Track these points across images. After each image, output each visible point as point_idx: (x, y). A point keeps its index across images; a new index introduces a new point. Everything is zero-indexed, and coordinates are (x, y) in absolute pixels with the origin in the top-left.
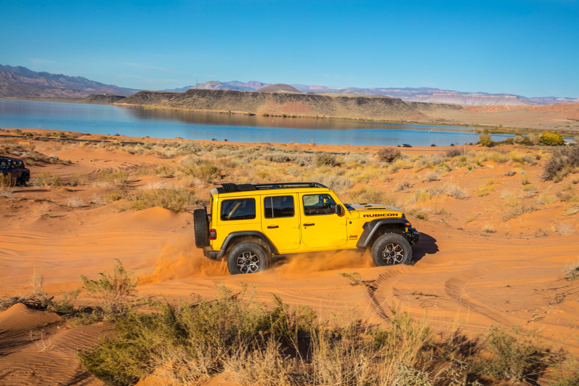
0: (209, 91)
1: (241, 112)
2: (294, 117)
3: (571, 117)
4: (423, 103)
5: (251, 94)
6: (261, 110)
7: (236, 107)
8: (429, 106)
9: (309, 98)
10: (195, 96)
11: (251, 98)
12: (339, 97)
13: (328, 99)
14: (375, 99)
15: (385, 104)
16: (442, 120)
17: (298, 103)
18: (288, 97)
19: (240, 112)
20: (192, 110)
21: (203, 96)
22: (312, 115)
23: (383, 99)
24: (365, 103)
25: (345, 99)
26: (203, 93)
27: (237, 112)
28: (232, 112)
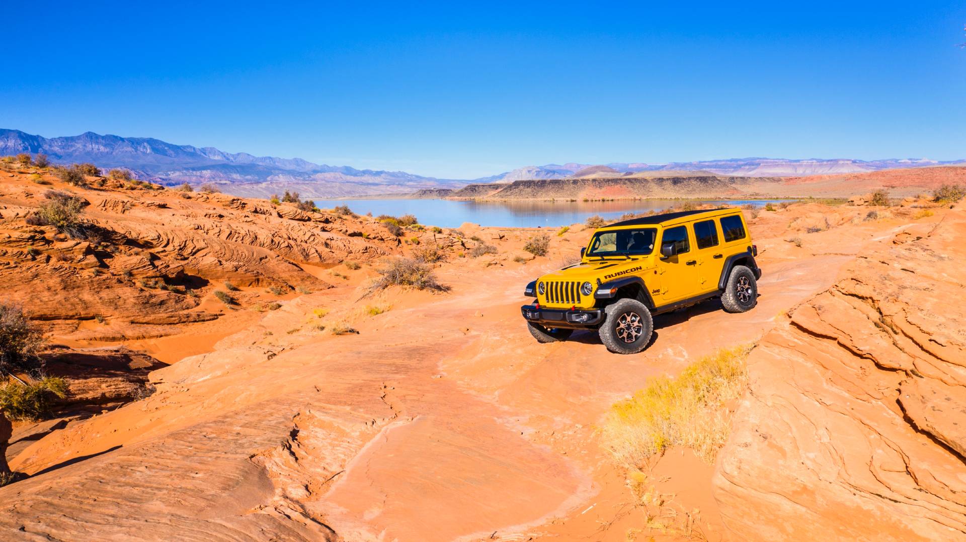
0: (533, 182)
1: (563, 199)
2: (612, 200)
3: (888, 184)
4: (741, 178)
5: (572, 181)
6: (582, 195)
7: (559, 195)
8: (746, 180)
9: (626, 182)
10: (521, 187)
11: (572, 186)
12: (655, 178)
13: (644, 180)
14: (690, 178)
15: (699, 183)
16: (757, 194)
17: (616, 186)
18: (606, 182)
19: (562, 199)
20: (519, 200)
21: (528, 187)
22: (630, 198)
23: (697, 178)
24: (680, 182)
25: (661, 180)
26: (528, 184)
27: (560, 199)
28: (555, 199)
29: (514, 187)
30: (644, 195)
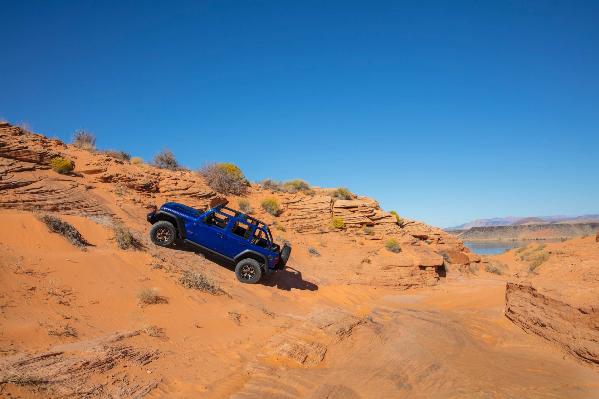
0: (485, 227)
1: (508, 239)
2: (544, 239)
5: (513, 227)
6: (521, 236)
7: (504, 236)
9: (554, 226)
10: (476, 231)
11: (513, 230)
12: (577, 224)
13: (568, 226)
17: (546, 230)
18: (538, 227)
19: (506, 239)
20: (475, 240)
21: (482, 231)
22: (558, 238)
25: (581, 225)
26: (481, 229)
27: (505, 239)
28: (502, 239)
29: (471, 231)
30: (569, 235)
